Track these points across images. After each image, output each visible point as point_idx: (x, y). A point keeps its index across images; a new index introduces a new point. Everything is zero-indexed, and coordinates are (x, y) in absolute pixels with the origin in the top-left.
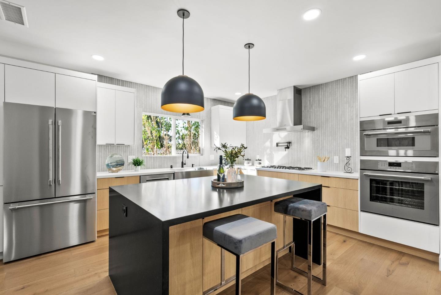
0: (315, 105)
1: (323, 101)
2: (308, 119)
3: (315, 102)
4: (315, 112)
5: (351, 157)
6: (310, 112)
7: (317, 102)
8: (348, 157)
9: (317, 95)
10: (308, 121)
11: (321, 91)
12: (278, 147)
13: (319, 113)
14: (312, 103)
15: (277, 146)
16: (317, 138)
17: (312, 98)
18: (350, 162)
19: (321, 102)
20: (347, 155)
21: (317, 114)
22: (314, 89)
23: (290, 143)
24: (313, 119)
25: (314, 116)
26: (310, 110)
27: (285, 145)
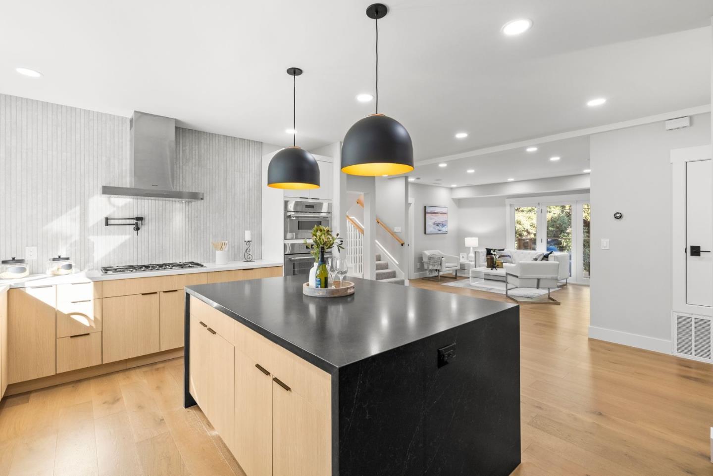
0: (194, 161)
1: (206, 159)
2: (181, 180)
3: (194, 157)
4: (194, 172)
5: (251, 241)
6: (185, 171)
7: (197, 157)
8: (249, 241)
9: (197, 147)
10: (181, 183)
11: (203, 141)
12: (109, 226)
13: (200, 175)
14: (188, 157)
15: (107, 224)
16: (196, 214)
17: (187, 147)
18: (251, 248)
19: (202, 159)
20: (247, 239)
21: (197, 175)
22: (192, 135)
23: (140, 219)
24: (190, 184)
25: (191, 177)
26: (184, 167)
27: (132, 223)
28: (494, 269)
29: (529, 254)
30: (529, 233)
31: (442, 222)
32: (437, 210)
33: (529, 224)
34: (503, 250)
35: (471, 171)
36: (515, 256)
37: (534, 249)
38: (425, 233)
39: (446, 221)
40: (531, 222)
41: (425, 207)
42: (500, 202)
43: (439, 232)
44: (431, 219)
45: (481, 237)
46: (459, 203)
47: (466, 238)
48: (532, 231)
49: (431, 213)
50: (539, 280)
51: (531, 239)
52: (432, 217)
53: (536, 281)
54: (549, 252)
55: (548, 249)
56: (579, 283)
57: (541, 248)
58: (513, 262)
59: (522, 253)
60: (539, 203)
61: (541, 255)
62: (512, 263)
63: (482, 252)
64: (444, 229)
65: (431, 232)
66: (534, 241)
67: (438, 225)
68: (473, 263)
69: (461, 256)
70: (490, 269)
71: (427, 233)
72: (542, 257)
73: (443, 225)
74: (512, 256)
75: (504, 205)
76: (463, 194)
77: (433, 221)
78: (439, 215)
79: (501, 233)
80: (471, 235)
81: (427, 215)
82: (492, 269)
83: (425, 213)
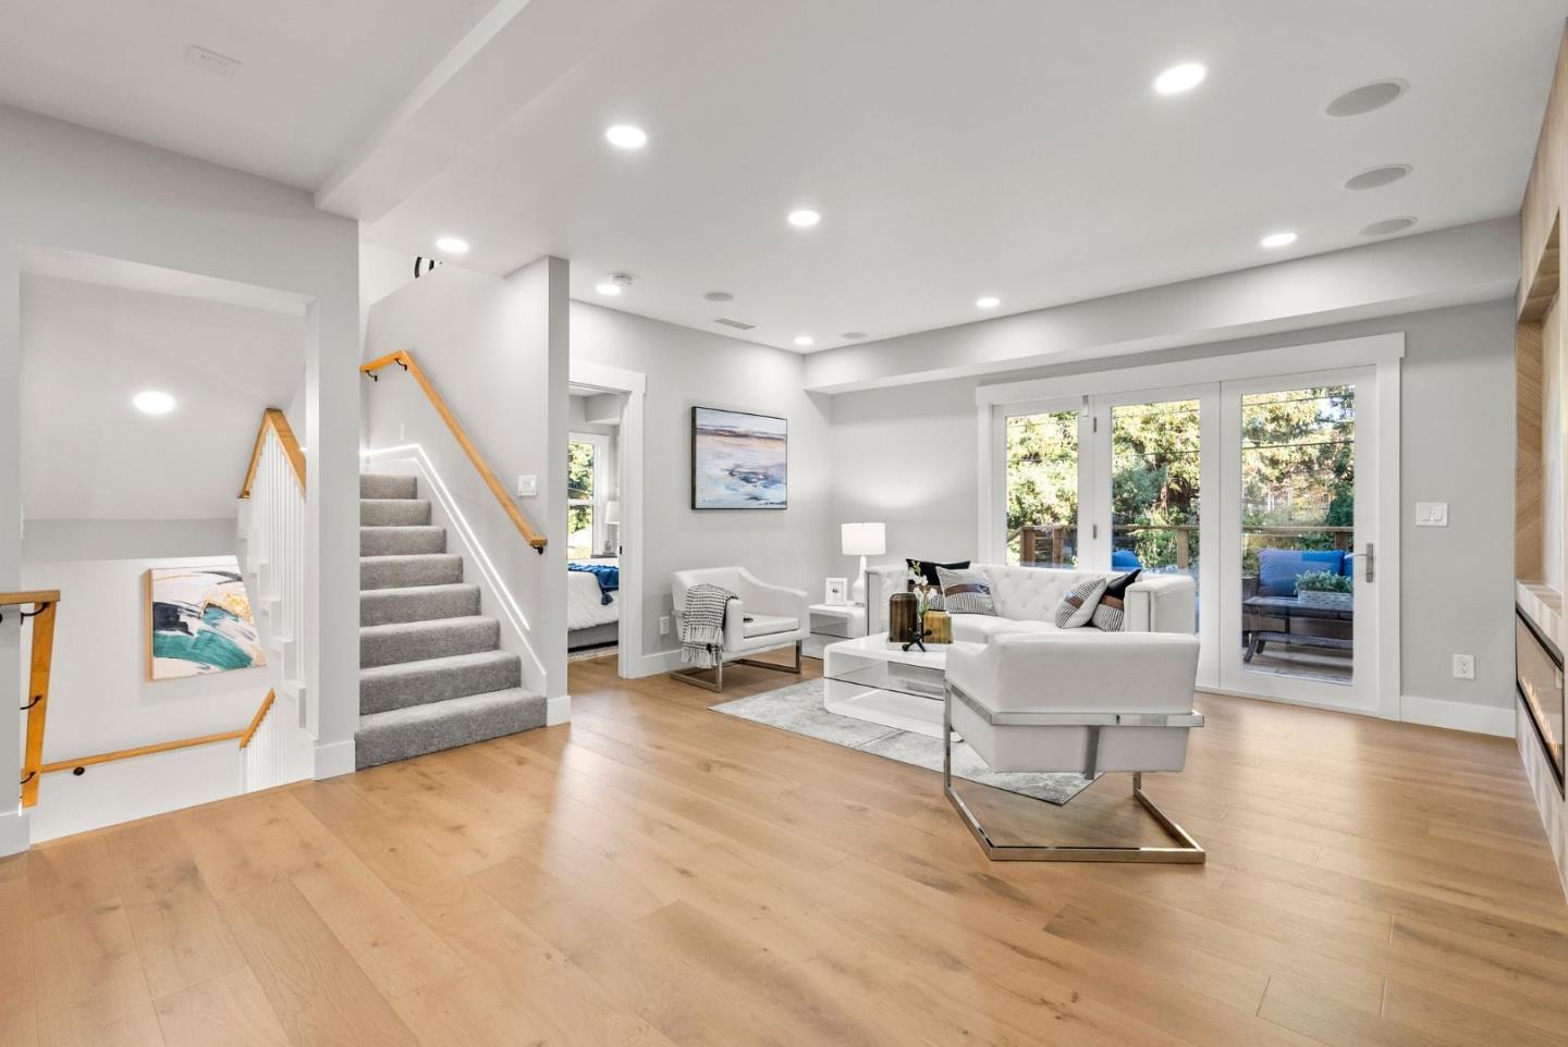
28: (915, 646)
29: (1053, 580)
30: (1055, 517)
31: (766, 468)
32: (743, 425)
33: (1054, 492)
34: (965, 565)
35: (804, 218)
36: (1003, 591)
37: (1068, 561)
38: (693, 507)
39: (784, 466)
40: (1058, 486)
41: (694, 410)
42: (957, 399)
43: (754, 504)
44: (719, 456)
45: (894, 522)
46: (833, 406)
47: (844, 526)
48: (1064, 510)
49: (717, 433)
50: (1094, 732)
51: (1059, 531)
52: (720, 448)
53: (1080, 739)
54: (1122, 574)
55: (1117, 563)
56: (1226, 688)
57: (1094, 563)
58: (999, 608)
59: (1030, 577)
60: (1085, 398)
61: (1096, 584)
62: (992, 612)
63: (889, 575)
64: (773, 494)
65: (718, 501)
66: (1070, 536)
67: (746, 480)
68: (860, 613)
69: (829, 589)
70: (900, 645)
71: (698, 506)
72: (1098, 592)
73: (769, 481)
74: (995, 589)
75: (972, 410)
76: (839, 374)
77: (729, 464)
78: (756, 443)
79: (959, 508)
80: (864, 515)
81: (700, 439)
82: (906, 648)
83: (694, 431)
